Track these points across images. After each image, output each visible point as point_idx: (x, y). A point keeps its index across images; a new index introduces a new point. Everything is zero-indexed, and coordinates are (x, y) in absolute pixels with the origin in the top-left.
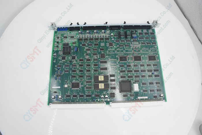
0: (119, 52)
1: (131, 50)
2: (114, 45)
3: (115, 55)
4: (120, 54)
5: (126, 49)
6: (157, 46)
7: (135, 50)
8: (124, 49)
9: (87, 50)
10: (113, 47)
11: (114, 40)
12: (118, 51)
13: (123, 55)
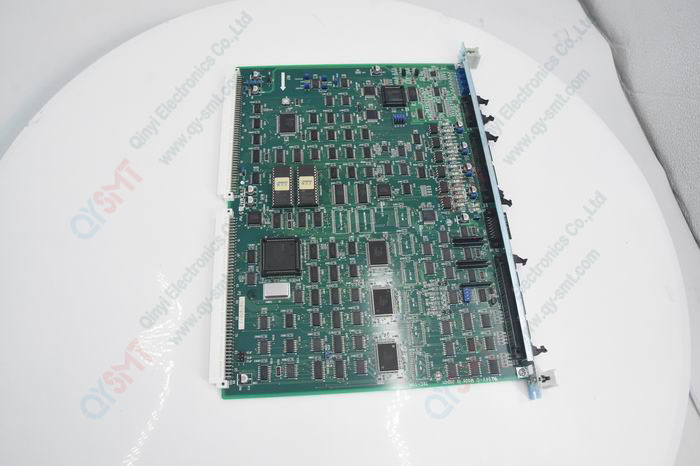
0: (403, 241)
1: (414, 281)
2: (429, 225)
3: (392, 229)
4: (396, 242)
5: (415, 264)
6: (440, 382)
7: (414, 295)
8: (415, 258)
9: (401, 149)
10: (422, 223)
11: (446, 227)
12: (406, 238)
13: (392, 254)
